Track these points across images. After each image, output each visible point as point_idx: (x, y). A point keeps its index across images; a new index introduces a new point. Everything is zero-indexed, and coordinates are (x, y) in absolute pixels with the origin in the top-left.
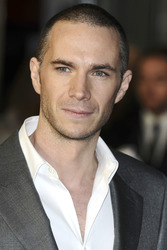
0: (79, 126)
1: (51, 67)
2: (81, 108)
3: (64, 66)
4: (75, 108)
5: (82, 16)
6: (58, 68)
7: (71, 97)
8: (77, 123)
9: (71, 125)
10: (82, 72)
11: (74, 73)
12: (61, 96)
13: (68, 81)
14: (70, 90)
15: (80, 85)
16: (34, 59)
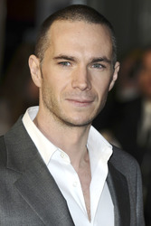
0: (82, 113)
1: (53, 62)
2: (84, 98)
3: (66, 61)
4: (78, 98)
5: (78, 15)
6: (59, 63)
7: (75, 88)
8: (80, 111)
9: (76, 113)
10: (82, 65)
11: (75, 67)
12: (65, 88)
13: (70, 74)
14: (73, 82)
15: (82, 77)
16: (33, 57)
